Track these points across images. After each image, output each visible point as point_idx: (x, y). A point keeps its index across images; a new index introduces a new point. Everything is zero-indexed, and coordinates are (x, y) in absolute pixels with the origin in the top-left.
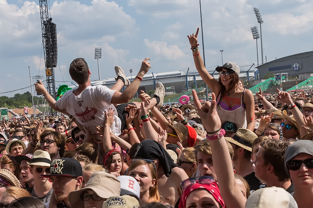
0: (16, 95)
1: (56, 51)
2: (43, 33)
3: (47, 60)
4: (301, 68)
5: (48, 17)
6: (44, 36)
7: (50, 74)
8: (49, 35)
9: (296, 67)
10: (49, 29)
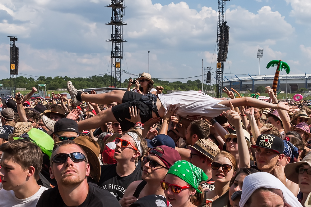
0: (188, 81)
1: (227, 48)
2: (218, 33)
3: (218, 55)
5: (224, 21)
6: (218, 35)
7: (220, 67)
8: (223, 35)
10: (223, 30)
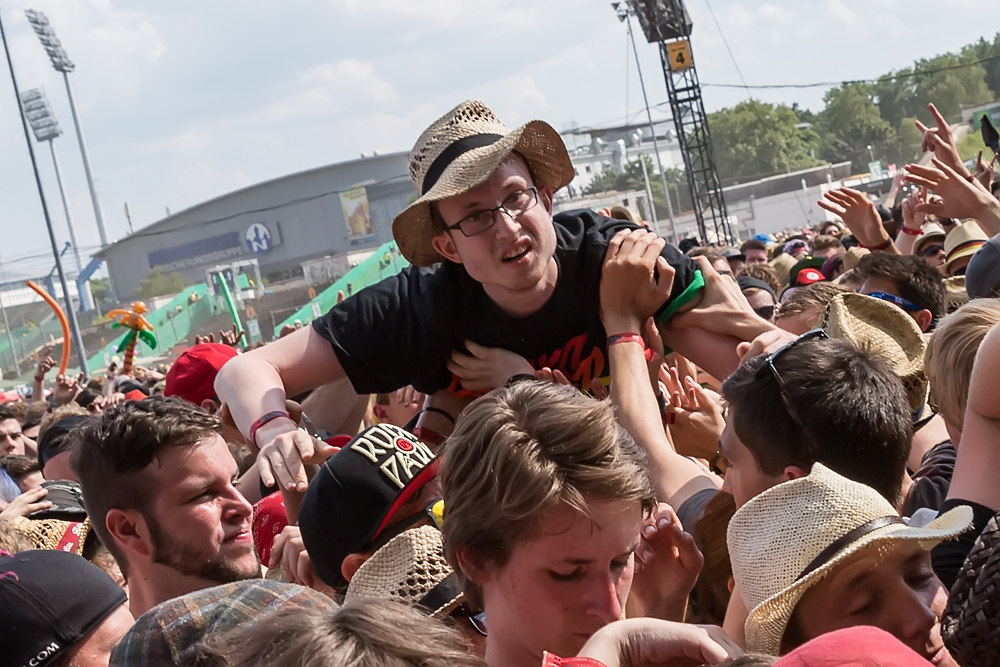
4: (276, 241)
9: (257, 239)
